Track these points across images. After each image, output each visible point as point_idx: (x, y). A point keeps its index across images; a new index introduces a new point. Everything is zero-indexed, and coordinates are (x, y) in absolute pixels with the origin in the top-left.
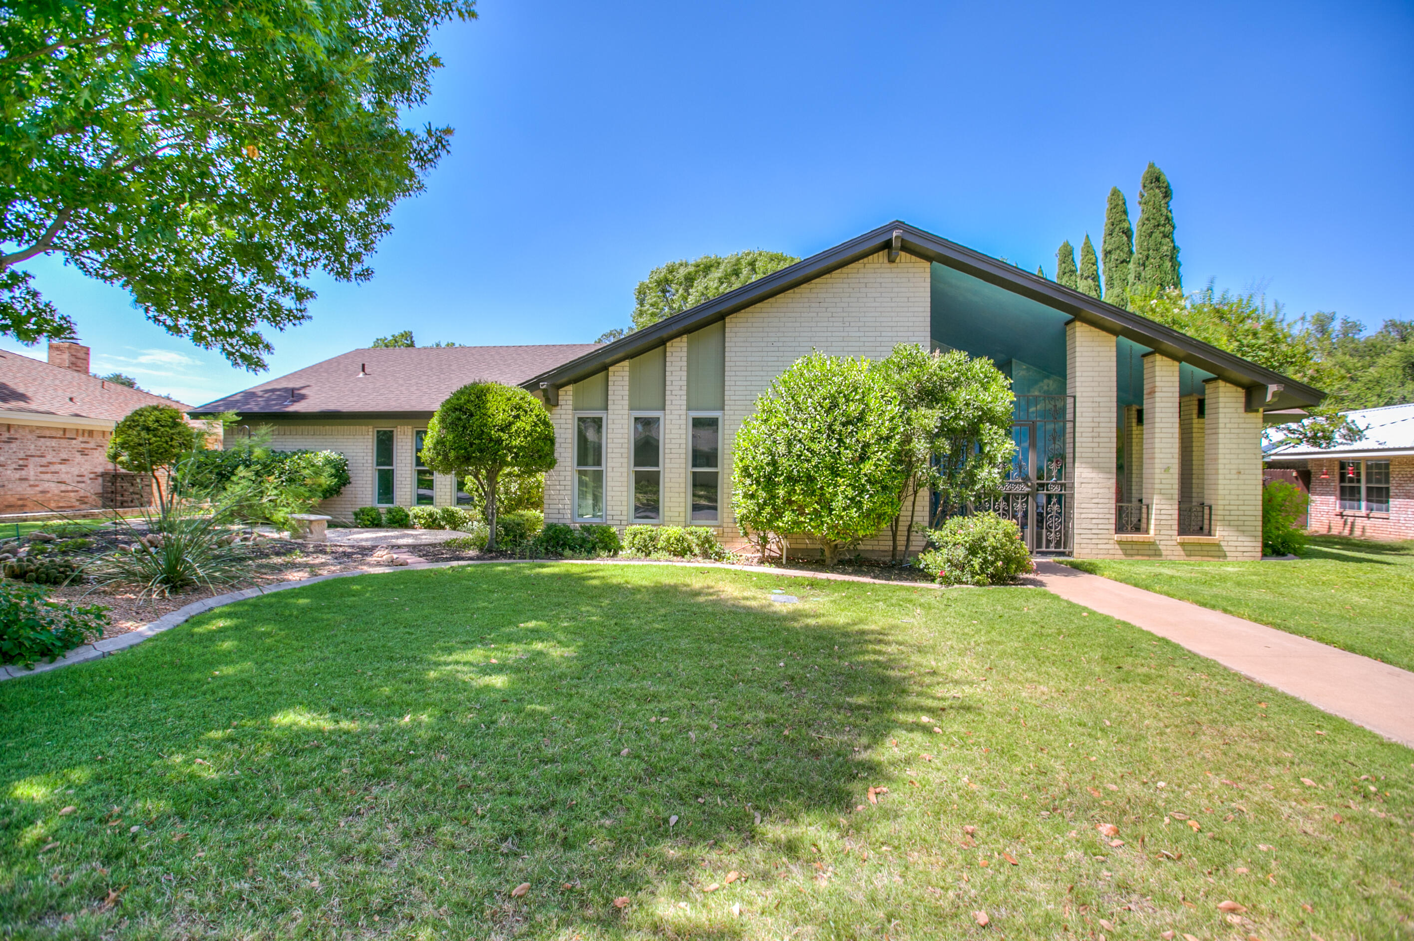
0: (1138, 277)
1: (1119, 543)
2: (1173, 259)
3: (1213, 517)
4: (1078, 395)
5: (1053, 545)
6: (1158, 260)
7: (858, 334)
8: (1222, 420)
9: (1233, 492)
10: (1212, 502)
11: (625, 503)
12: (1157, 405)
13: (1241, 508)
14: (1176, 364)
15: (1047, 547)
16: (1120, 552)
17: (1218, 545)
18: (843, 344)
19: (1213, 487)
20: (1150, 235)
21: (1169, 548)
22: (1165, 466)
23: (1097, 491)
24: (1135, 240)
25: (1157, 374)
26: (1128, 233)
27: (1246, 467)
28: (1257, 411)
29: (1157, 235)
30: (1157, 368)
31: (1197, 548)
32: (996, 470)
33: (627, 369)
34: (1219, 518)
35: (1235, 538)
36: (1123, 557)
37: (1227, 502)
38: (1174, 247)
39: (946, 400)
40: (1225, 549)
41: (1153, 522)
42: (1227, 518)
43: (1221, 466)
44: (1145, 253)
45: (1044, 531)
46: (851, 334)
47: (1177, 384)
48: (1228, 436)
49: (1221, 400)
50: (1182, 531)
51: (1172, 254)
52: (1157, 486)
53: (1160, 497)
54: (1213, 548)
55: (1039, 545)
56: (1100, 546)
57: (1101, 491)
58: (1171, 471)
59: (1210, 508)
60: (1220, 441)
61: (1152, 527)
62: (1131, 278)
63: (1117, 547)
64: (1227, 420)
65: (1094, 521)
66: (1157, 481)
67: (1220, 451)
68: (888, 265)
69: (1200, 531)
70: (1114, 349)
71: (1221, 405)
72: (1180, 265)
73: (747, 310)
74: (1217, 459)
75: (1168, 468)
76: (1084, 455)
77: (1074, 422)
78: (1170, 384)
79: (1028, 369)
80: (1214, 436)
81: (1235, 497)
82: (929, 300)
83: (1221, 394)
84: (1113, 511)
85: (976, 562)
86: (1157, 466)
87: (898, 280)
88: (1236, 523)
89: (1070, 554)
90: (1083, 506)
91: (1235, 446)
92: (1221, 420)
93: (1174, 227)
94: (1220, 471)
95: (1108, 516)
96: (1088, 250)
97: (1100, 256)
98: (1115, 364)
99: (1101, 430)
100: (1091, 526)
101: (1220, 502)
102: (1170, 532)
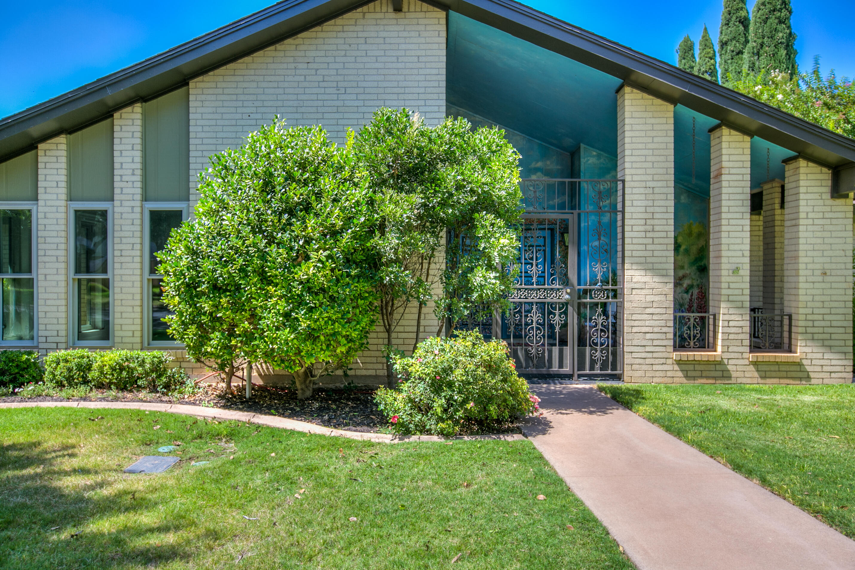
0: (752, 67)
1: (679, 362)
2: (788, 47)
3: (794, 329)
4: (627, 178)
5: (598, 366)
6: (773, 48)
7: (356, 103)
8: (804, 207)
9: (817, 298)
10: (793, 311)
11: (63, 321)
12: (724, 190)
13: (826, 317)
14: (747, 138)
15: (592, 368)
16: (680, 374)
17: (800, 364)
18: (337, 116)
19: (793, 291)
20: (765, 22)
21: (739, 368)
22: (734, 267)
23: (652, 298)
24: (751, 28)
25: (724, 151)
26: (744, 22)
27: (834, 266)
28: (846, 196)
29: (773, 21)
30: (724, 145)
31: (773, 368)
32: (493, 275)
33: (64, 147)
34: (800, 330)
35: (820, 356)
36: (684, 380)
37: (809, 311)
38: (790, 34)
39: (433, 181)
40: (808, 369)
41: (720, 336)
42: (809, 330)
43: (802, 266)
44: (760, 41)
45: (588, 349)
46: (348, 103)
47: (748, 164)
48: (810, 228)
49: (802, 183)
50: (755, 347)
51: (788, 41)
52: (724, 292)
53: (729, 305)
54: (793, 368)
55: (581, 367)
56: (655, 367)
57: (657, 298)
58: (741, 272)
59: (790, 317)
60: (801, 234)
61: (719, 342)
62: (745, 69)
63: (676, 367)
64: (810, 209)
65: (648, 336)
66: (724, 285)
67: (801, 247)
68: (393, 15)
69: (778, 347)
70: (672, 121)
71: (802, 190)
72: (796, 53)
73: (217, 72)
74: (797, 257)
75: (737, 269)
76: (635, 254)
77: (623, 212)
78: (740, 164)
79: (599, 156)
80: (794, 229)
81: (820, 305)
82: (444, 59)
83: (802, 177)
84: (671, 324)
85: (439, 403)
86: (724, 266)
87: (405, 34)
88: (821, 336)
89: (618, 378)
90: (634, 317)
91: (820, 241)
92: (801, 209)
93: (790, 12)
94: (801, 273)
95: (665, 330)
96: (706, 43)
97: (717, 48)
98: (672, 140)
99: (656, 222)
100: (644, 343)
101: (801, 311)
102: (741, 349)
